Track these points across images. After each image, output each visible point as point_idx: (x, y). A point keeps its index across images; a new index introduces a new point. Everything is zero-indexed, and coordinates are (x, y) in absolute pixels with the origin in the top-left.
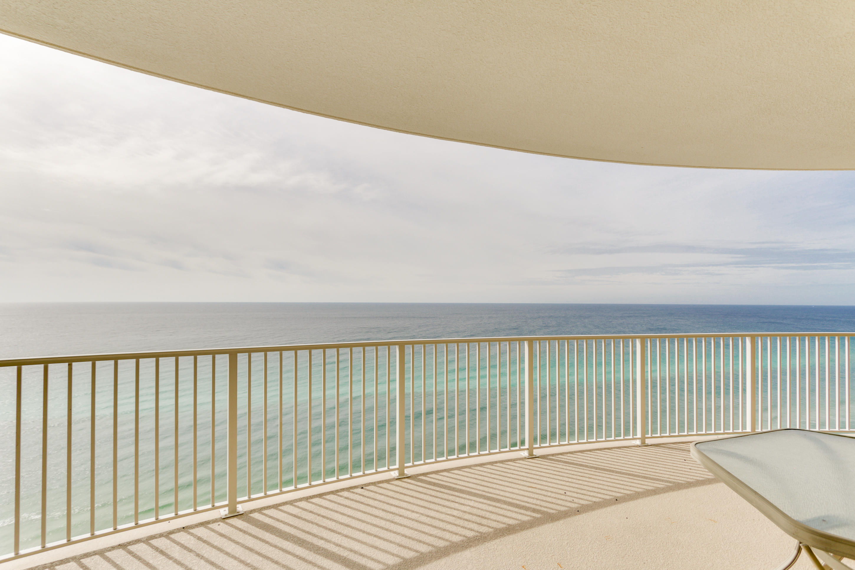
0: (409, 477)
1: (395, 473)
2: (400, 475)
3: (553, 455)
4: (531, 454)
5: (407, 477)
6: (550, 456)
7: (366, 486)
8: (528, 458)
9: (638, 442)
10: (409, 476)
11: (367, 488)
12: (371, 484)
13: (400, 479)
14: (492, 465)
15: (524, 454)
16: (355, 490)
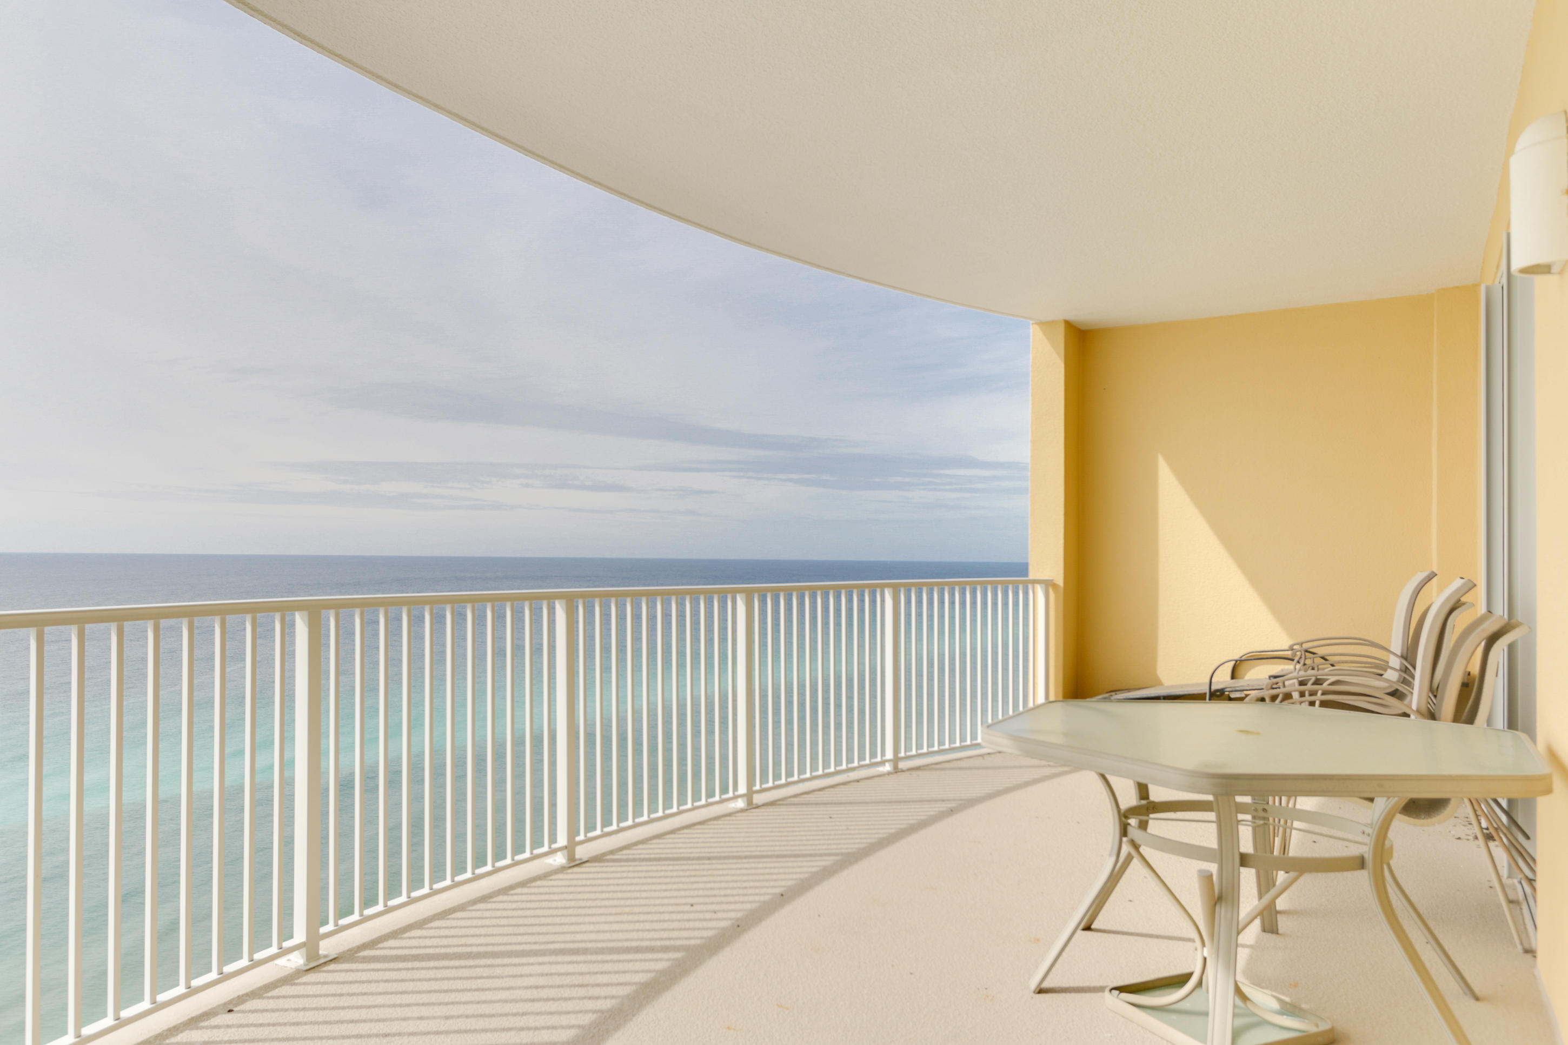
0: (335, 959)
1: (288, 960)
2: (309, 959)
3: (612, 852)
4: (571, 857)
5: (331, 960)
6: (609, 855)
7: (236, 1005)
8: (570, 867)
9: (740, 804)
10: (335, 956)
11: (242, 1007)
12: (245, 998)
13: (314, 968)
14: (508, 895)
15: (555, 860)
16: (215, 1021)
